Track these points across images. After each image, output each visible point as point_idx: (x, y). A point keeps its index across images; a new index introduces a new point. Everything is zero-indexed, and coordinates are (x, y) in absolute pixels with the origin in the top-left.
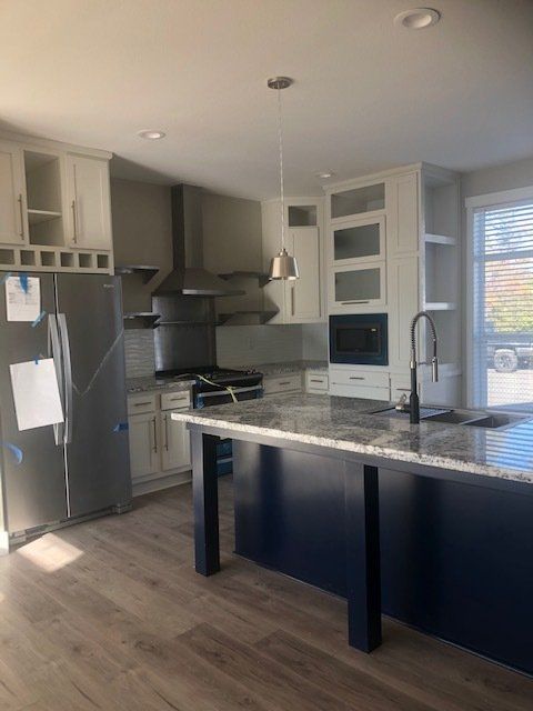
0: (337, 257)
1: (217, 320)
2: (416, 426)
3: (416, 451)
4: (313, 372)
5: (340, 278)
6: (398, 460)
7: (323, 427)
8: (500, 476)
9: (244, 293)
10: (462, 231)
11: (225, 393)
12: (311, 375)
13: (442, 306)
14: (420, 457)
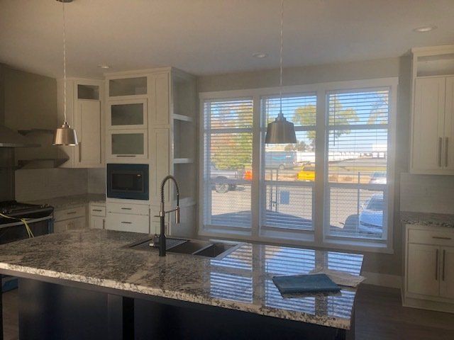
0: (113, 124)
1: (17, 165)
2: (163, 258)
3: (161, 286)
4: (94, 204)
5: (115, 138)
6: (148, 294)
7: (92, 264)
8: (219, 305)
9: (40, 146)
10: (196, 113)
11: (20, 223)
12: (93, 206)
13: (184, 160)
14: (164, 292)
